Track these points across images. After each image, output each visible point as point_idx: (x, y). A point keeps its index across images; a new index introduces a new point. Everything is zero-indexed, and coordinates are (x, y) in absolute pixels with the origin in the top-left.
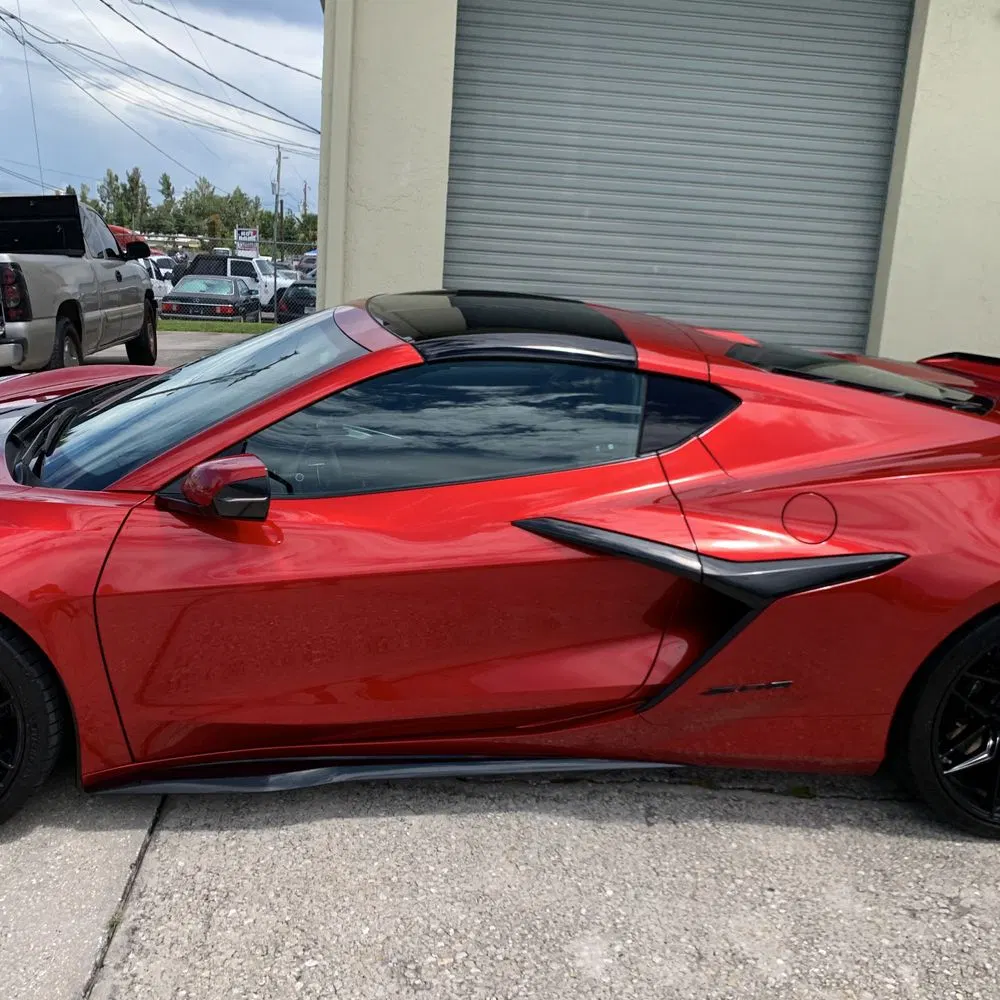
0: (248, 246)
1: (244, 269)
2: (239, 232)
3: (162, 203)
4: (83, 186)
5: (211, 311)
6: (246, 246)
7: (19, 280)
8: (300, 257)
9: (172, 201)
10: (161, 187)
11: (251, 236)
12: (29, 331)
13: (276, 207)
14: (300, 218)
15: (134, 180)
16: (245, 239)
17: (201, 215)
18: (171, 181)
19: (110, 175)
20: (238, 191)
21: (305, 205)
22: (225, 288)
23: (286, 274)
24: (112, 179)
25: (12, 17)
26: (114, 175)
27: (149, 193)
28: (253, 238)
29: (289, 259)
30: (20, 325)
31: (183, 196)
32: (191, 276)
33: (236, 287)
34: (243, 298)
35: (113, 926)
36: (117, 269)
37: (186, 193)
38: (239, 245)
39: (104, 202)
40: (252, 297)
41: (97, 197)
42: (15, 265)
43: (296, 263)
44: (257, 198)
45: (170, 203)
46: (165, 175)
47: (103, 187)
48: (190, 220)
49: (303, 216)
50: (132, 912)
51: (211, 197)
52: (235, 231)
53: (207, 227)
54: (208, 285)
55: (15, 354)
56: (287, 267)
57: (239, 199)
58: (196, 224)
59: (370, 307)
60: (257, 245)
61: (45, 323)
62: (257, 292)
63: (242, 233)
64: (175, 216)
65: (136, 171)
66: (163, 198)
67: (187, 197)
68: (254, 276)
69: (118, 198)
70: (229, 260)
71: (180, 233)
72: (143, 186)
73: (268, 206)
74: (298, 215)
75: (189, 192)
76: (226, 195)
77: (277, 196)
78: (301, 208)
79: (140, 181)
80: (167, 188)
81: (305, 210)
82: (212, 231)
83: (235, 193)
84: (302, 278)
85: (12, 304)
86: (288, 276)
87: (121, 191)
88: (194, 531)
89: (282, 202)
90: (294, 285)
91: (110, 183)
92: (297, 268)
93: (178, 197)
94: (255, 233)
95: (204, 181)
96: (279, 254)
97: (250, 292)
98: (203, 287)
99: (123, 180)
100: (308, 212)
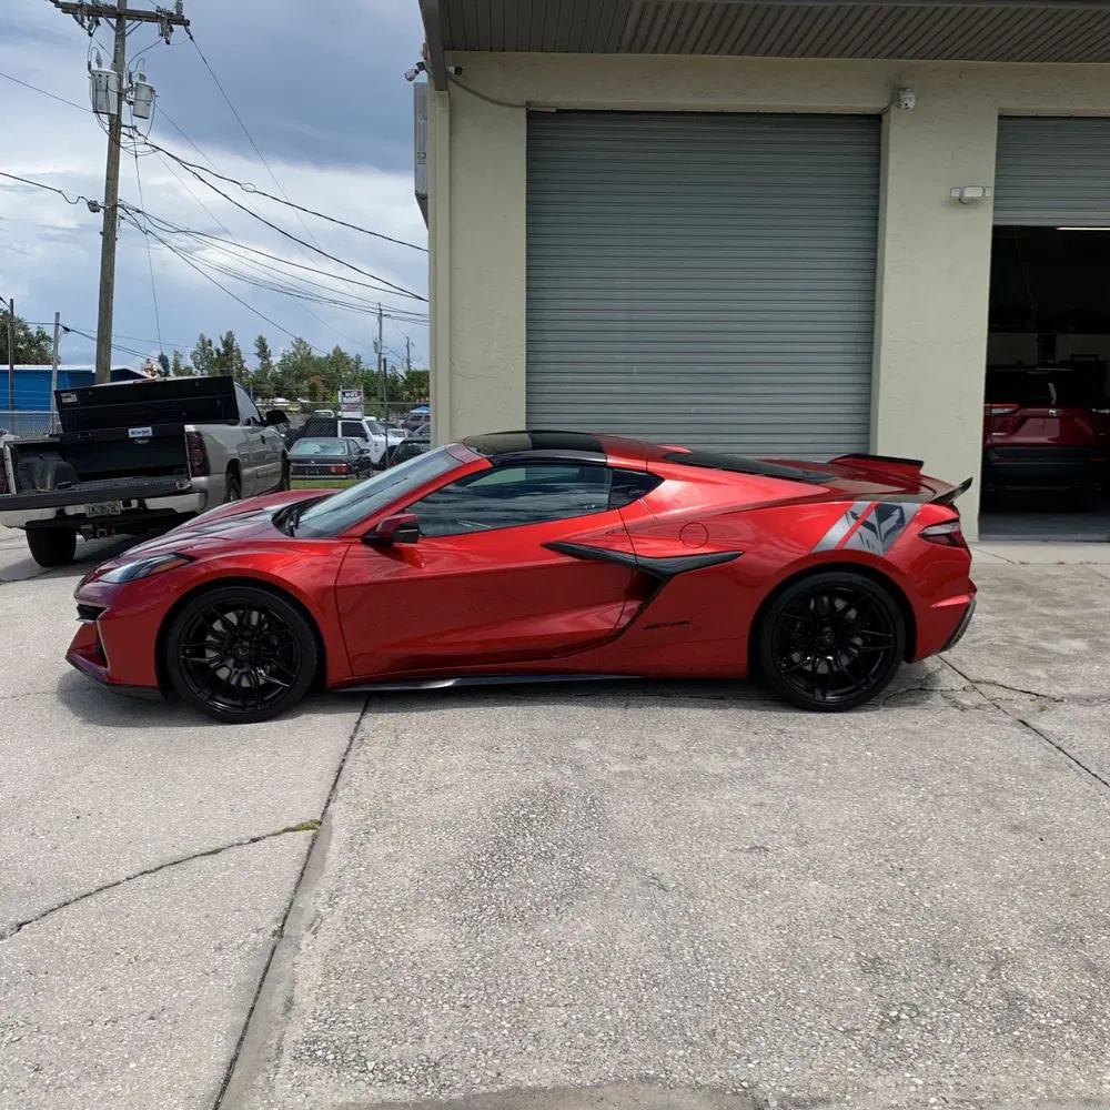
0: (353, 407)
1: (354, 429)
2: (344, 394)
3: (258, 367)
4: (176, 353)
5: (326, 471)
6: (350, 407)
7: (201, 445)
8: (405, 415)
9: (269, 364)
10: (257, 350)
11: (354, 397)
12: (209, 483)
13: (380, 366)
14: (404, 375)
15: (228, 344)
16: (349, 400)
17: (300, 378)
18: (267, 343)
19: (203, 341)
20: (337, 351)
21: (408, 361)
22: (338, 448)
23: (396, 433)
24: (205, 344)
25: (138, 211)
26: (207, 340)
27: (243, 357)
28: (357, 399)
29: (393, 419)
30: (203, 479)
31: (281, 358)
32: (304, 439)
33: (349, 448)
34: (355, 457)
35: (352, 738)
36: (261, 433)
37: (284, 356)
38: (343, 407)
39: (198, 368)
40: (364, 456)
41: (190, 363)
42: (198, 433)
43: (401, 422)
44: (358, 357)
45: (266, 367)
46: (261, 338)
47: (195, 353)
48: (289, 383)
49: (407, 373)
50: (359, 735)
51: (308, 358)
52: (340, 393)
53: (307, 390)
54: (322, 447)
55: (200, 501)
56: (394, 426)
57: (339, 358)
58: (296, 386)
59: (466, 443)
60: (362, 406)
61: (219, 477)
62: (368, 451)
63: (347, 394)
64: (273, 379)
65: (230, 334)
66: (260, 361)
67: (286, 359)
68: (364, 436)
69: (213, 363)
70: (340, 422)
71: (280, 396)
72: (238, 350)
73: (370, 363)
74: (401, 372)
75: (287, 354)
76: (325, 355)
77: (380, 354)
78: (405, 365)
79: (235, 345)
80: (263, 350)
81: (409, 367)
82: (313, 394)
83: (334, 353)
84: (410, 435)
85: (197, 464)
86: (397, 434)
87: (215, 356)
88: (386, 559)
89: (385, 360)
90: (404, 442)
91: (204, 348)
92: (403, 426)
93: (275, 360)
94: (359, 394)
95: (301, 341)
96: (383, 413)
97: (362, 452)
98: (318, 449)
99: (218, 345)
100: (412, 369)
